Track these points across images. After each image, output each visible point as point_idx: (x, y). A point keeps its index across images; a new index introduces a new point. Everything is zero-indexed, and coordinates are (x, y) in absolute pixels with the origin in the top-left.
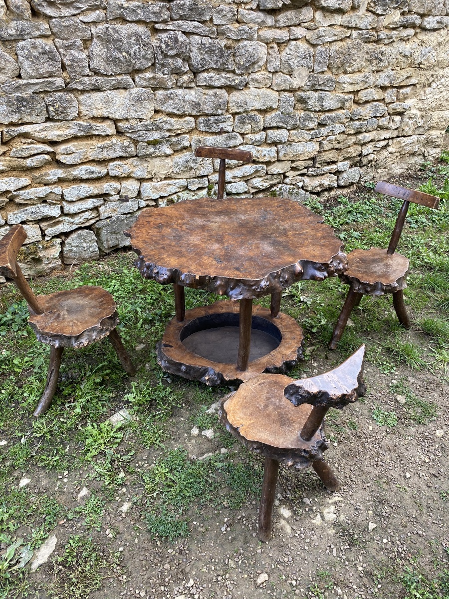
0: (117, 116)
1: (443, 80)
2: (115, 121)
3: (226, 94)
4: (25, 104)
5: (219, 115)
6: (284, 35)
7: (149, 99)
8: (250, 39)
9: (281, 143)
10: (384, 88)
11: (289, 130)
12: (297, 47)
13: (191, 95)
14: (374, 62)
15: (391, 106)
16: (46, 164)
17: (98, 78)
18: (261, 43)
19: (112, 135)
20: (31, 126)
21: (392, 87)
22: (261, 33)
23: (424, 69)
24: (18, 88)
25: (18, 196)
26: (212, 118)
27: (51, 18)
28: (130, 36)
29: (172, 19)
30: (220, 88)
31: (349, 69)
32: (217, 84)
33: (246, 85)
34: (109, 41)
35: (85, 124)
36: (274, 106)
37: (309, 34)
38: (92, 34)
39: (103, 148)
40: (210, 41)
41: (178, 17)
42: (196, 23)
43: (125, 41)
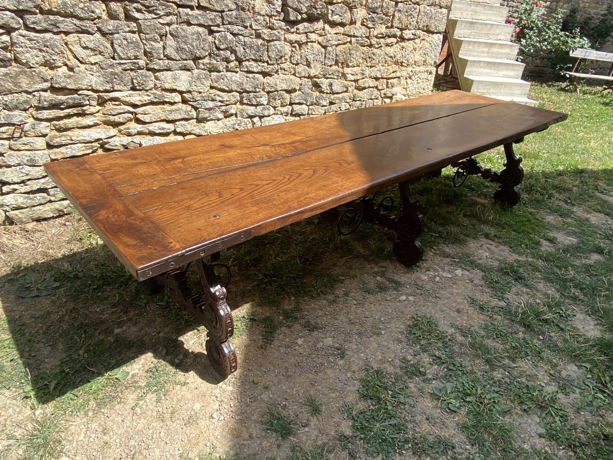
0: (183, 89)
1: (419, 75)
2: (181, 93)
3: (262, 77)
4: (116, 77)
5: (257, 92)
6: (303, 38)
7: (206, 78)
8: (279, 40)
9: (303, 115)
10: (377, 79)
11: (308, 106)
12: (312, 47)
13: (236, 77)
14: (368, 60)
15: (382, 91)
16: (128, 121)
17: (169, 61)
18: (286, 43)
19: (178, 102)
20: (120, 92)
21: (382, 78)
22: (286, 36)
23: (405, 66)
24: (112, 66)
25: (108, 143)
26: (252, 94)
27: (138, 19)
28: (193, 34)
29: (223, 24)
30: (258, 73)
31: (350, 64)
32: (255, 70)
33: (277, 72)
34: (178, 37)
35: (159, 93)
36: (297, 88)
37: (320, 39)
38: (166, 32)
39: (171, 111)
40: (250, 40)
41: (227, 22)
42: (240, 28)
43: (190, 37)
